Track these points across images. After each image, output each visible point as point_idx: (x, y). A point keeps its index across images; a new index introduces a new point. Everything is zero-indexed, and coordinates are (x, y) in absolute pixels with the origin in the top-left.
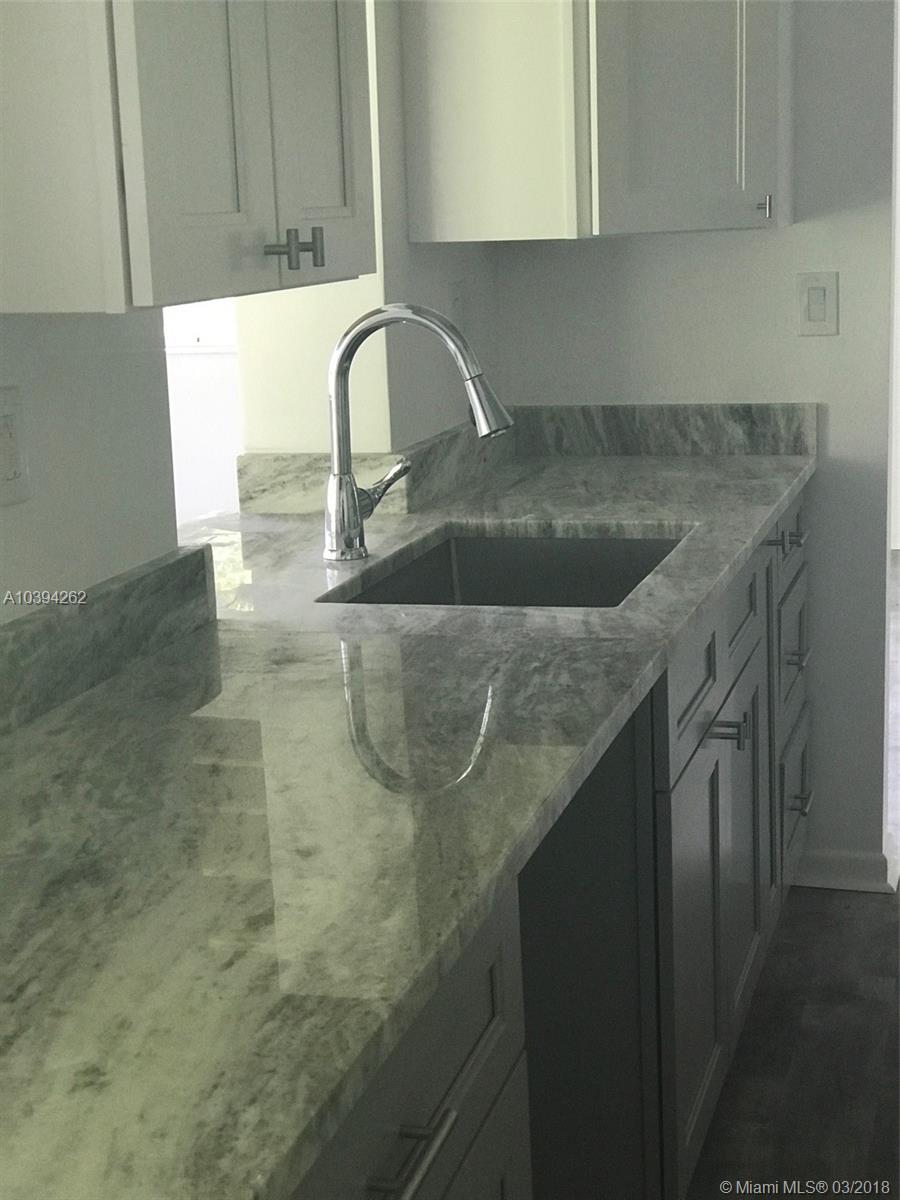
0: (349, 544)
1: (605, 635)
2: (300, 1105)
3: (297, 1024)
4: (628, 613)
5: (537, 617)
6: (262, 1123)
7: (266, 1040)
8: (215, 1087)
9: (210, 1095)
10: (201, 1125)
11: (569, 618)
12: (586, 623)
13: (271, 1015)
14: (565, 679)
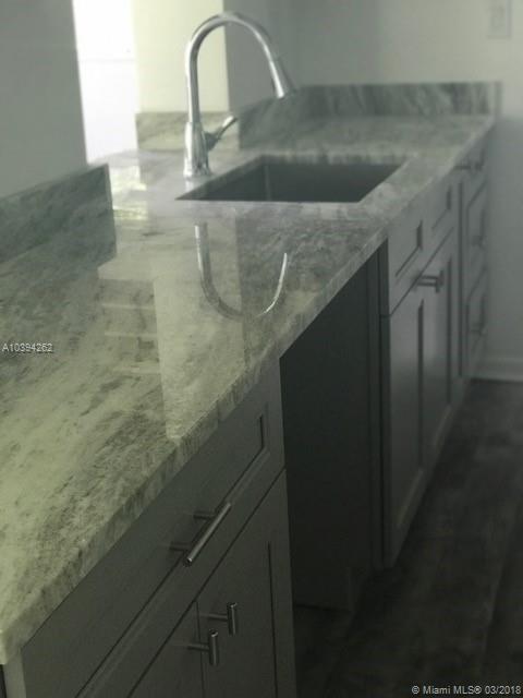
0: (199, 166)
1: (349, 219)
2: (116, 497)
3: (122, 449)
4: (365, 206)
5: (309, 208)
6: (91, 507)
7: (102, 458)
8: (65, 485)
9: (61, 491)
10: (53, 508)
11: (328, 210)
12: (339, 212)
13: (107, 443)
14: (321, 244)
